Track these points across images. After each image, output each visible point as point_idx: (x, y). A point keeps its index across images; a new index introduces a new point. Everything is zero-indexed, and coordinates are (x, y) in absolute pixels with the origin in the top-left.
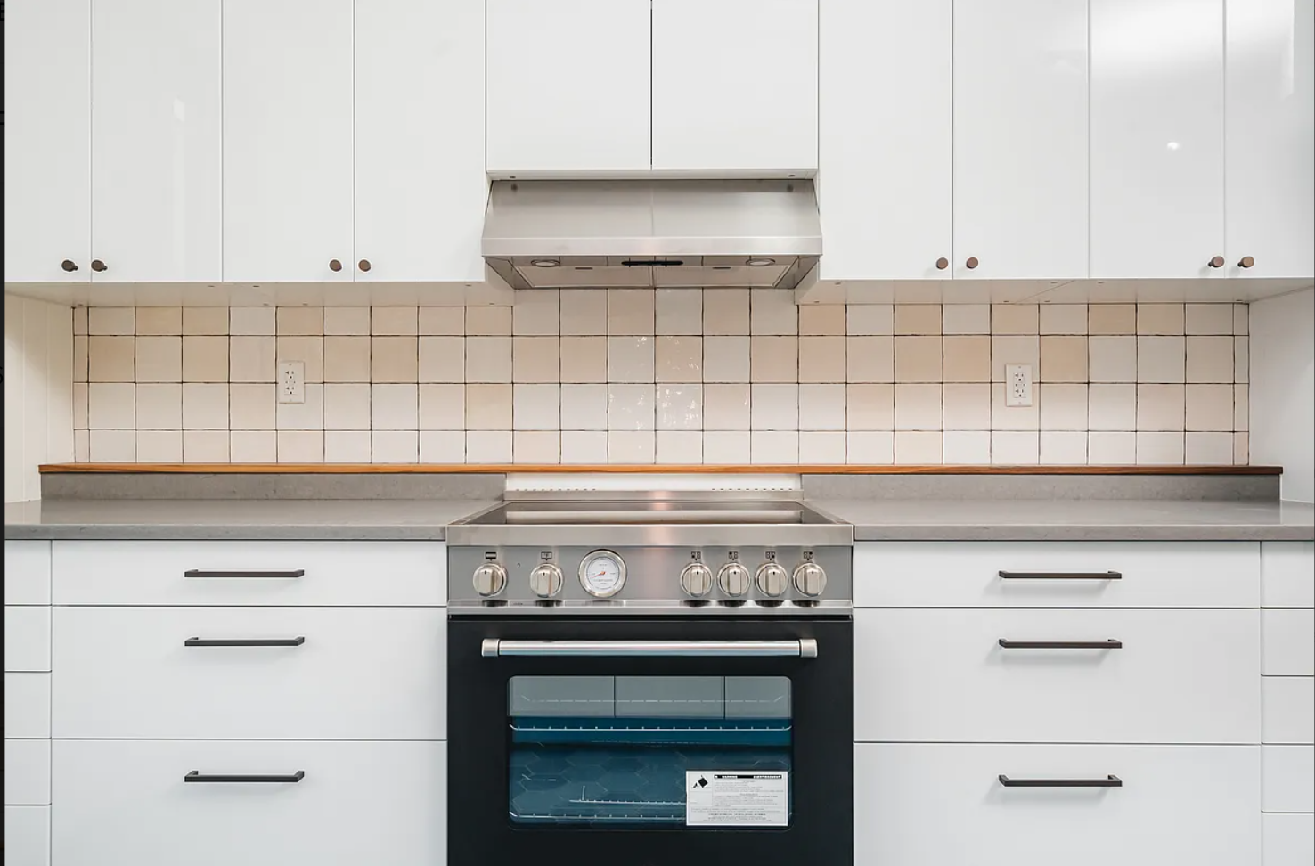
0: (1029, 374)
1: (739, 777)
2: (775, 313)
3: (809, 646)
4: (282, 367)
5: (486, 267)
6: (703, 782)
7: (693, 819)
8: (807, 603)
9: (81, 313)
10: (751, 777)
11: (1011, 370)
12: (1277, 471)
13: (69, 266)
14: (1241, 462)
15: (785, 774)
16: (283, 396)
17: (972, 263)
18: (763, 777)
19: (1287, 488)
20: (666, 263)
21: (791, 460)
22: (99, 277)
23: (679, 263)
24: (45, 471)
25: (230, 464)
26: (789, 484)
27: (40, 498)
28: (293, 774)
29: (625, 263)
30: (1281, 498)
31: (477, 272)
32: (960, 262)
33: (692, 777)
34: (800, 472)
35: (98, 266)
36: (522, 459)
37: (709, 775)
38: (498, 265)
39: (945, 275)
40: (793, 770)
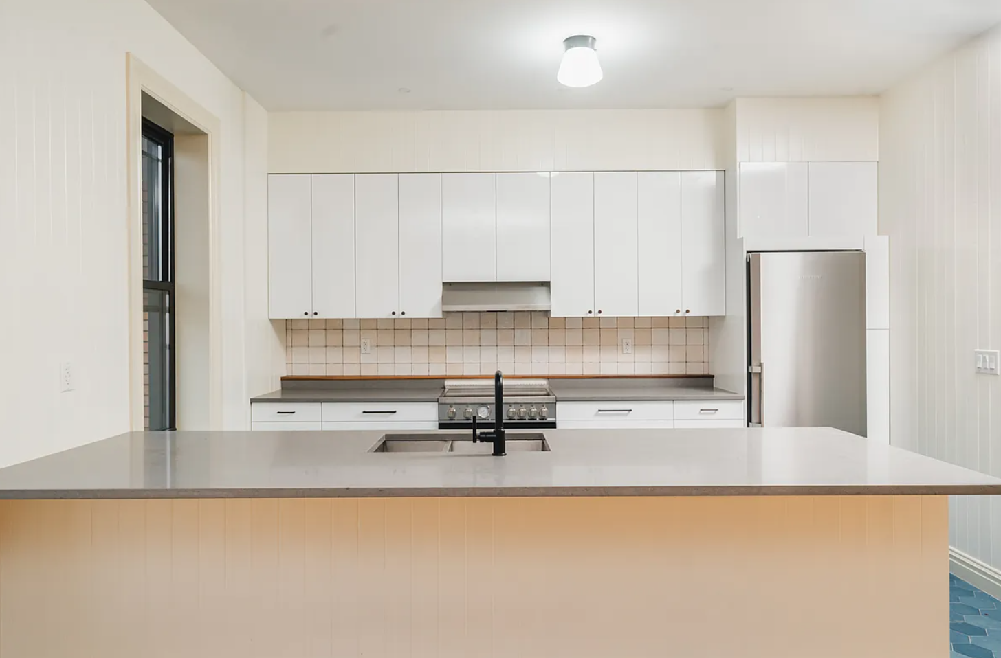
0: (631, 342)
2: (540, 320)
4: (363, 341)
5: (442, 314)
8: (543, 419)
9: (289, 323)
11: (624, 341)
12: (712, 377)
13: (306, 314)
14: (706, 373)
16: (363, 351)
17: (600, 312)
21: (545, 373)
24: (283, 379)
25: (343, 376)
26: (544, 382)
30: (714, 386)
31: (439, 315)
32: (597, 311)
34: (548, 378)
35: (316, 314)
36: (449, 373)
38: (446, 313)
39: (591, 315)
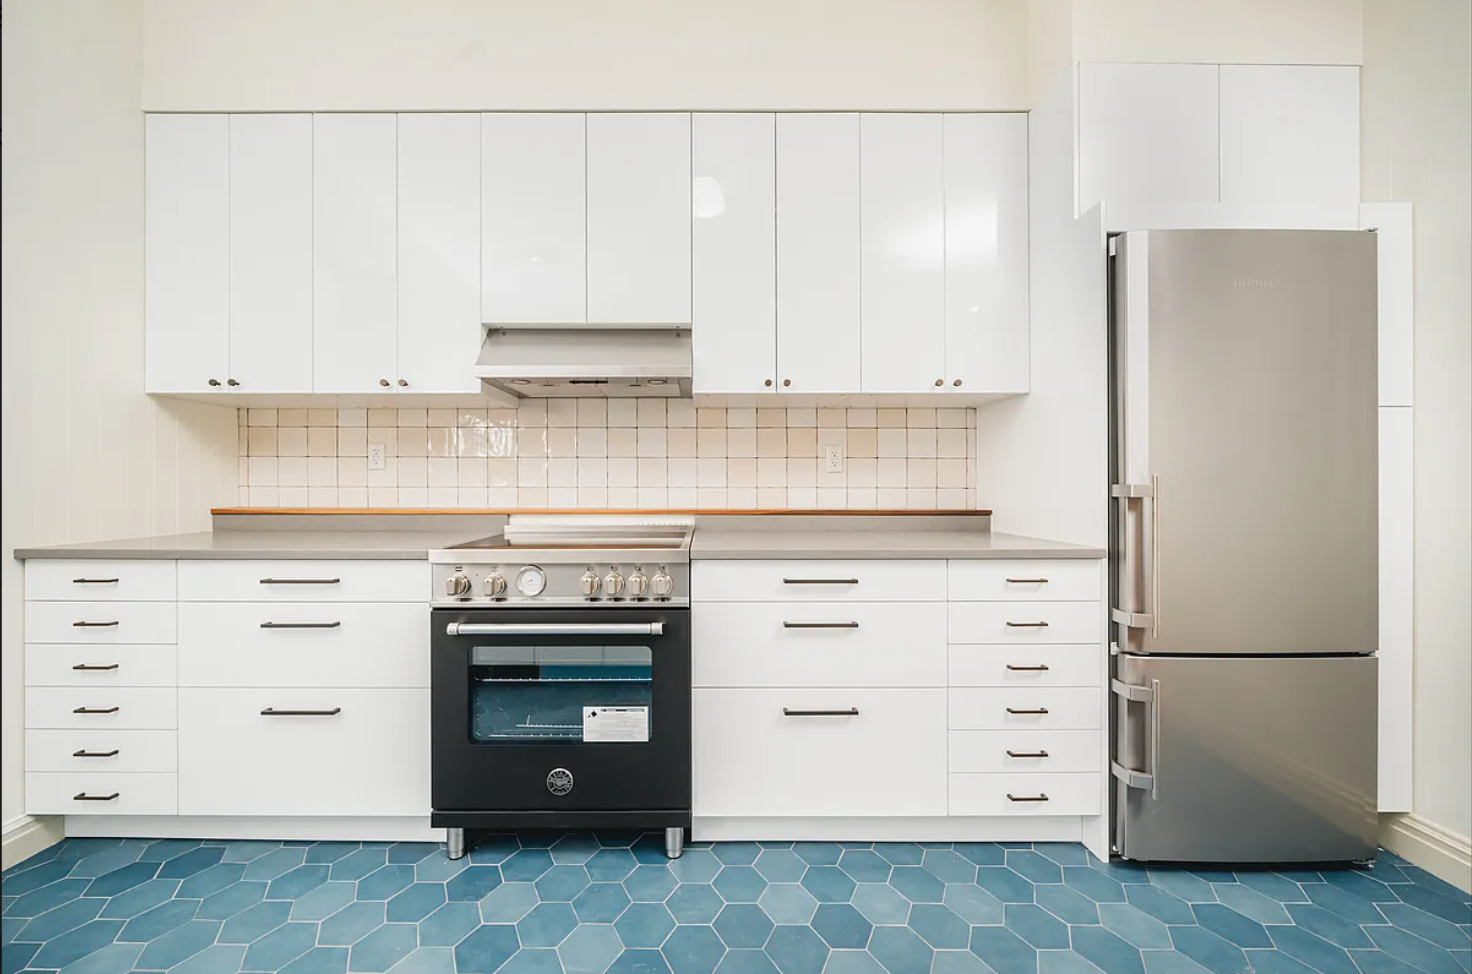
0: (840, 452)
1: (617, 710)
2: (682, 413)
3: (657, 628)
4: (371, 447)
5: (482, 385)
6: (594, 714)
7: (587, 738)
8: (663, 600)
9: (243, 413)
10: (625, 710)
11: (829, 450)
12: (989, 513)
13: (214, 383)
14: (971, 507)
15: (646, 709)
16: (372, 465)
17: (787, 383)
18: (632, 710)
19: (995, 523)
20: (597, 382)
21: (693, 506)
22: (233, 390)
23: (606, 382)
24: (216, 513)
25: (338, 509)
26: (687, 521)
27: (211, 530)
28: (331, 709)
29: (571, 382)
30: (992, 530)
31: (476, 388)
32: (781, 382)
33: (587, 710)
34: (697, 513)
35: (232, 383)
37: (597, 709)
39: (771, 390)
40: (653, 705)
